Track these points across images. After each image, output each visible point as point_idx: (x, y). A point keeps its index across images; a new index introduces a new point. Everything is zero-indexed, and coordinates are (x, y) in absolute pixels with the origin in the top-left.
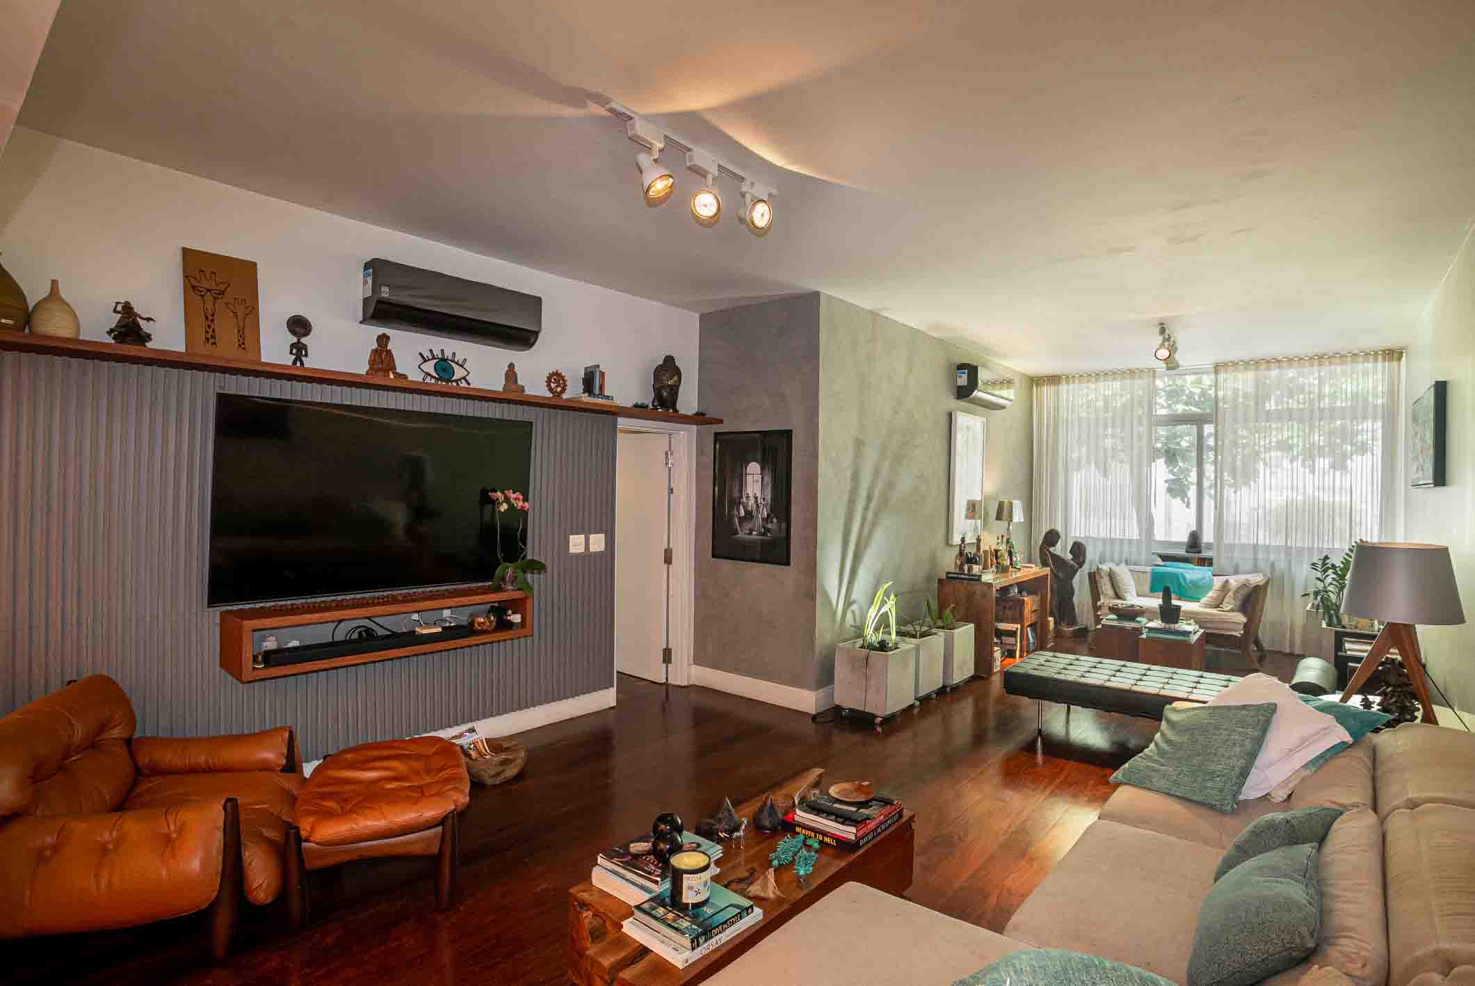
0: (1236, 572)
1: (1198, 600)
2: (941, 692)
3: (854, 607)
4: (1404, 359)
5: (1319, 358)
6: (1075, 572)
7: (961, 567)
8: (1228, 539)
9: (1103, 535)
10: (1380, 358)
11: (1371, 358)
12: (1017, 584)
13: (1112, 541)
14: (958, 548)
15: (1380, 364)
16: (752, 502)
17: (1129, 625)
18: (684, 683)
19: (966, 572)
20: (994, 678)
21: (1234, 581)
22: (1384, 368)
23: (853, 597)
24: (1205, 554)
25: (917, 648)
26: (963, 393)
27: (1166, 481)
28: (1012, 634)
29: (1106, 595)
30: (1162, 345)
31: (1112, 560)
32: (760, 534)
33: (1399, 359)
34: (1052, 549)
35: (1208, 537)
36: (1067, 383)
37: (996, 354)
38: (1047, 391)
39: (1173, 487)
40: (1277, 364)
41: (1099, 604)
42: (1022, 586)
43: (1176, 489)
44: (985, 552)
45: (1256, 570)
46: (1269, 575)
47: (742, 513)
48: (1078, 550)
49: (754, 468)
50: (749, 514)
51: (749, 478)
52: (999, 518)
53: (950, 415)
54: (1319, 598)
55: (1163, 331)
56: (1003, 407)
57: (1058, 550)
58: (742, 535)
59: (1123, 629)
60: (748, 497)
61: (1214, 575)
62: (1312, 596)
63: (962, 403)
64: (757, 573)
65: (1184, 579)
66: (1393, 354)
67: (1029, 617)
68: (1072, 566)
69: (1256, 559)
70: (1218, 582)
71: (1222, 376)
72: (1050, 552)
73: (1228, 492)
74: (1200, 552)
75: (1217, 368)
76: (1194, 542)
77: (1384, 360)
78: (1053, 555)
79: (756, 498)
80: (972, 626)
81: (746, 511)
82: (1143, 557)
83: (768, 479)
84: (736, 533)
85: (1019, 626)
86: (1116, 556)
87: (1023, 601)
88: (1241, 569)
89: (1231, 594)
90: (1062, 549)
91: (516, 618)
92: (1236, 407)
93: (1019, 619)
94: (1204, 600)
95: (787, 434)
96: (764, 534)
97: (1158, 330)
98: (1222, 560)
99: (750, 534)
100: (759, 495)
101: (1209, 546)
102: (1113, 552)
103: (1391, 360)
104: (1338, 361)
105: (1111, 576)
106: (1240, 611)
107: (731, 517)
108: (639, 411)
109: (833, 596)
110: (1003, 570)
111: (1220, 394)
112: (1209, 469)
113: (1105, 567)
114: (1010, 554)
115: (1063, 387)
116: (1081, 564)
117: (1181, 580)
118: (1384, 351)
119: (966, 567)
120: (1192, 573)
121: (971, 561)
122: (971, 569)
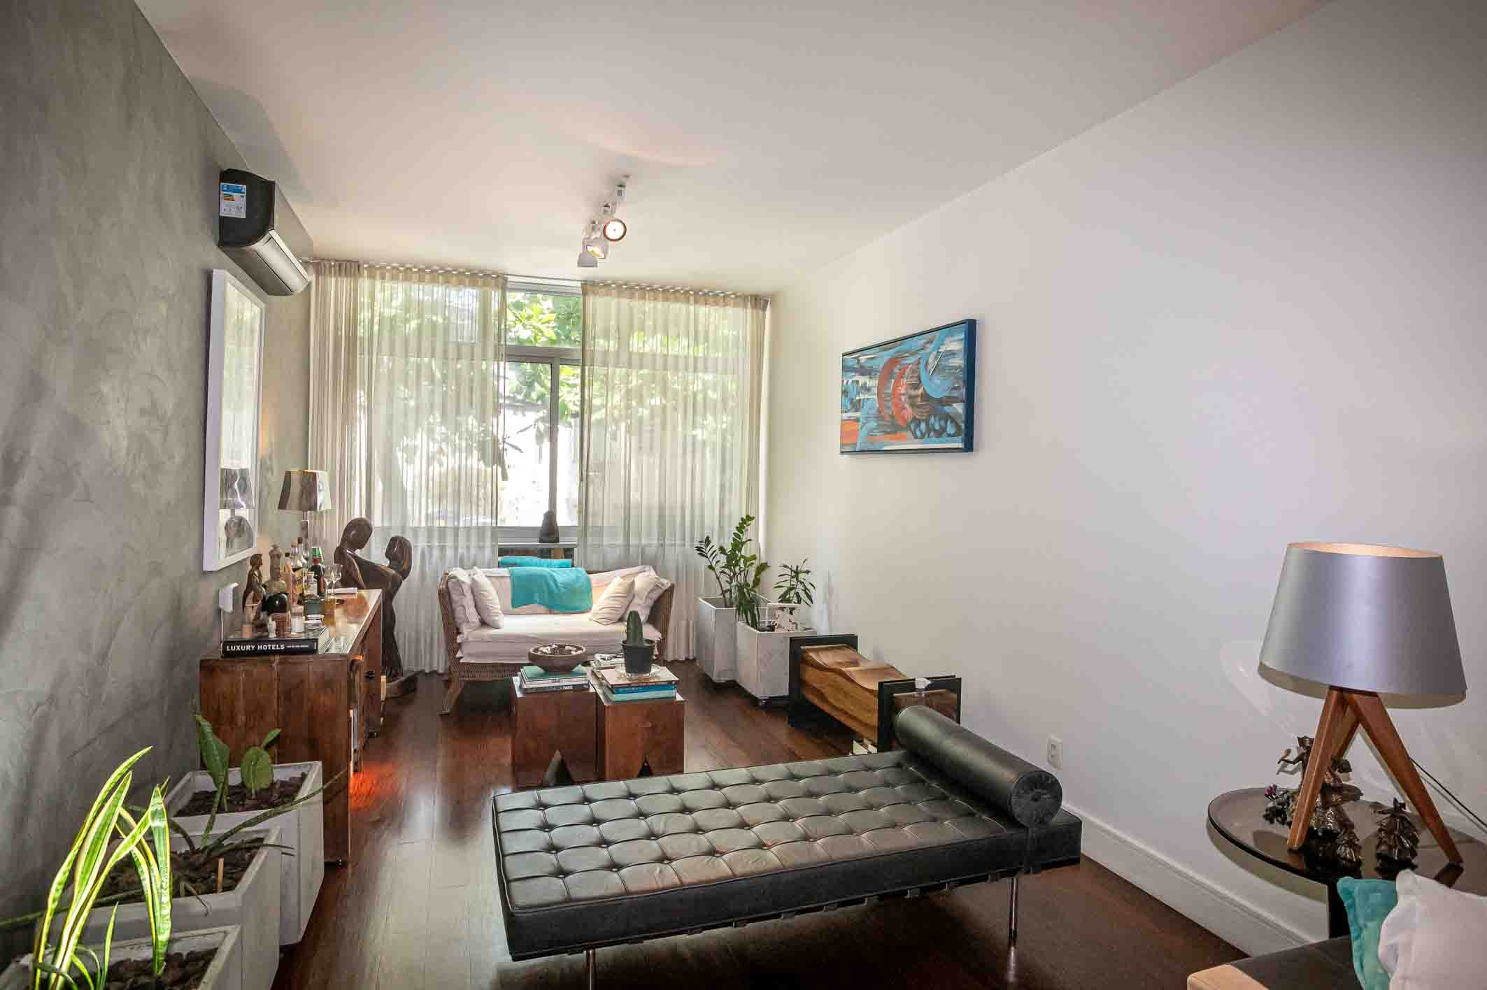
1: (587, 612)
4: (768, 308)
5: (696, 293)
6: (399, 585)
10: (749, 304)
17: (566, 682)
19: (273, 636)
21: (642, 583)
24: (564, 542)
26: (237, 237)
29: (467, 623)
33: (765, 308)
34: (358, 552)
36: (372, 276)
38: (337, 286)
40: (652, 294)
41: (459, 639)
48: (399, 550)
52: (283, 503)
53: (208, 276)
57: (363, 552)
61: (589, 573)
65: (556, 581)
66: (758, 301)
68: (394, 578)
69: (628, 546)
71: (591, 300)
72: (355, 557)
74: (559, 540)
75: (585, 288)
76: (550, 530)
78: (361, 563)
82: (487, 553)
89: (637, 600)
90: (374, 551)
94: (594, 612)
101: (570, 530)
106: (649, 622)
115: (364, 283)
116: (405, 573)
117: (552, 583)
119: (272, 625)
120: (560, 572)
122: (282, 626)
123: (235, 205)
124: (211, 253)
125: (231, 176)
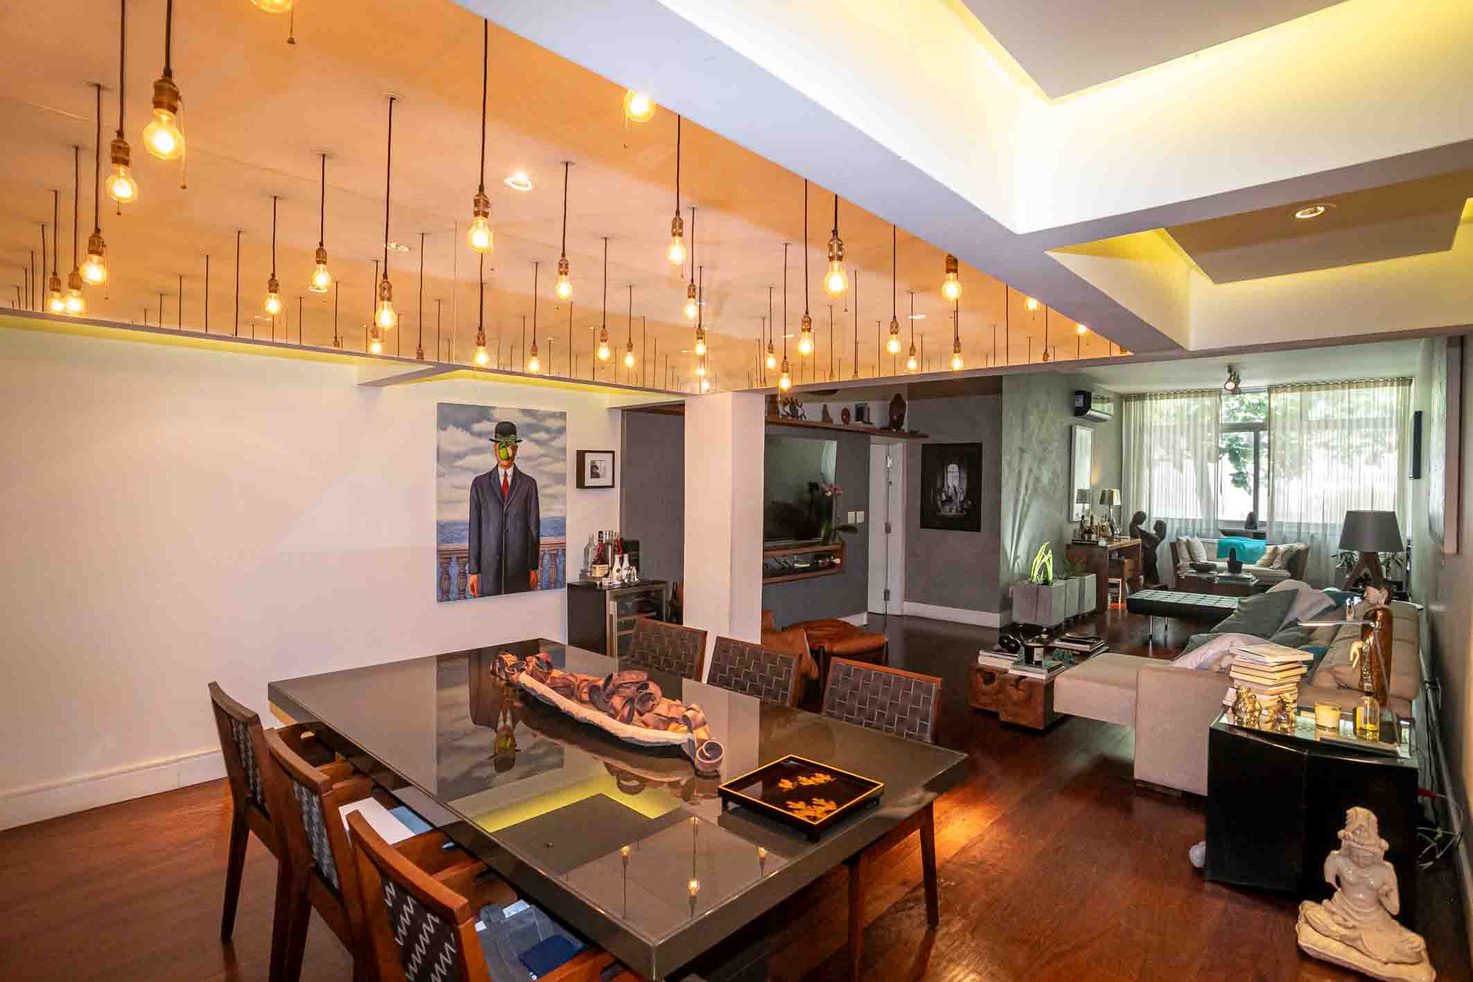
0: (1284, 542)
1: (1254, 563)
2: (1076, 617)
3: (1019, 560)
4: (1413, 383)
6: (1157, 543)
7: (1083, 537)
8: (1278, 519)
9: (1178, 517)
10: (1395, 384)
11: (1389, 384)
12: (1117, 550)
13: (1187, 520)
14: (1079, 524)
15: (1395, 388)
16: (951, 491)
17: (1205, 576)
18: (898, 613)
19: (1086, 540)
20: (1106, 613)
21: (1282, 548)
22: (1398, 390)
23: (1018, 554)
24: (1260, 530)
25: (1066, 585)
26: (1080, 412)
27: (1231, 475)
28: (1116, 585)
29: (1183, 558)
30: (1229, 380)
31: (1186, 534)
32: (957, 511)
33: (1410, 384)
34: (1139, 526)
35: (1263, 516)
36: (1151, 399)
37: (1101, 382)
38: (1134, 405)
39: (1237, 479)
41: (1179, 565)
42: (1121, 551)
43: (1239, 480)
44: (1096, 527)
45: (1299, 540)
46: (1309, 544)
47: (944, 498)
48: (1160, 526)
49: (953, 469)
50: (949, 499)
51: (949, 475)
52: (1102, 502)
53: (1071, 428)
54: (1344, 558)
55: (1230, 371)
56: (1105, 420)
57: (1143, 527)
58: (943, 513)
59: (1200, 579)
60: (949, 487)
61: (1266, 545)
62: (1339, 557)
63: (1079, 419)
64: (955, 538)
65: (1244, 548)
67: (1128, 575)
68: (1155, 538)
69: (1299, 533)
70: (1270, 549)
71: (1273, 395)
72: (1138, 528)
73: (1280, 483)
74: (1256, 528)
75: (1270, 390)
76: (1252, 520)
77: (1398, 385)
78: (1141, 531)
79: (955, 489)
80: (1094, 575)
81: (947, 496)
82: (1212, 532)
83: (964, 475)
84: (939, 511)
85: (1120, 580)
86: (1190, 531)
87: (1123, 563)
88: (1289, 540)
89: (1279, 557)
90: (1148, 527)
91: (837, 561)
92: (1285, 414)
93: (1120, 575)
94: (1259, 562)
95: (978, 447)
96: (961, 512)
97: (1227, 369)
98: (1272, 533)
99: (950, 511)
100: (956, 484)
101: (1263, 524)
102: (1186, 528)
103: (1404, 385)
104: (1364, 385)
105: (1188, 544)
106: (1285, 569)
107: (935, 501)
108: (883, 431)
109: (1008, 550)
110: (1110, 540)
111: (1273, 405)
112: (1264, 462)
113: (1184, 539)
114: (1112, 527)
115: (1147, 402)
116: (1163, 537)
117: (1240, 548)
118: (1398, 378)
119: (1086, 536)
120: (1250, 544)
121: (1089, 532)
122: (1090, 537)
123: (1080, 402)
124: (1071, 419)
125: (1078, 393)
